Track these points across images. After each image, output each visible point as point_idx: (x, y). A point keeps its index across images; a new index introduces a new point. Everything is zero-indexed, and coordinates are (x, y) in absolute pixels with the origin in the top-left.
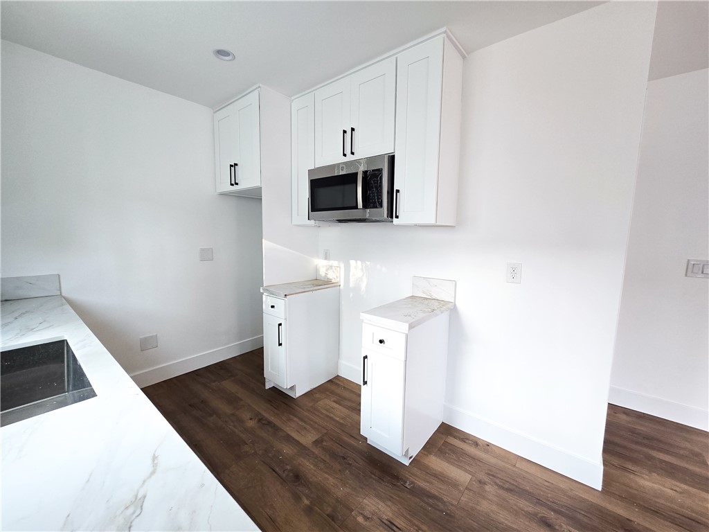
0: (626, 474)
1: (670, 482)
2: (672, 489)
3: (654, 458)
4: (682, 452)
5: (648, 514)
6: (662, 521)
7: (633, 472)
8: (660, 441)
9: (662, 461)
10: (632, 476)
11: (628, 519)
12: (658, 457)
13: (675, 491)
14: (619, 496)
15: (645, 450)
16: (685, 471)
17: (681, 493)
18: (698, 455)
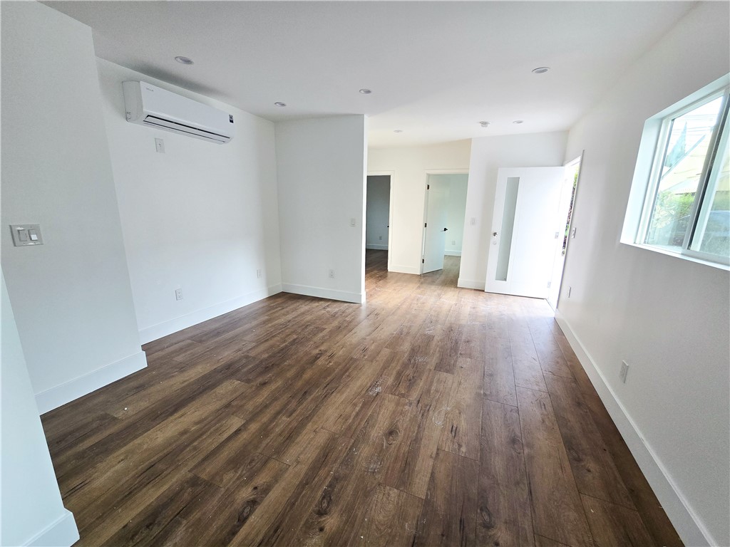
0: (81, 492)
1: (111, 458)
2: (120, 462)
3: (84, 452)
4: (94, 425)
5: (129, 502)
6: (139, 494)
7: (83, 484)
8: (71, 433)
9: (91, 448)
10: (86, 489)
11: (124, 527)
12: (85, 447)
13: (122, 460)
14: (97, 519)
15: (70, 453)
16: (111, 438)
17: (126, 458)
18: (104, 417)
